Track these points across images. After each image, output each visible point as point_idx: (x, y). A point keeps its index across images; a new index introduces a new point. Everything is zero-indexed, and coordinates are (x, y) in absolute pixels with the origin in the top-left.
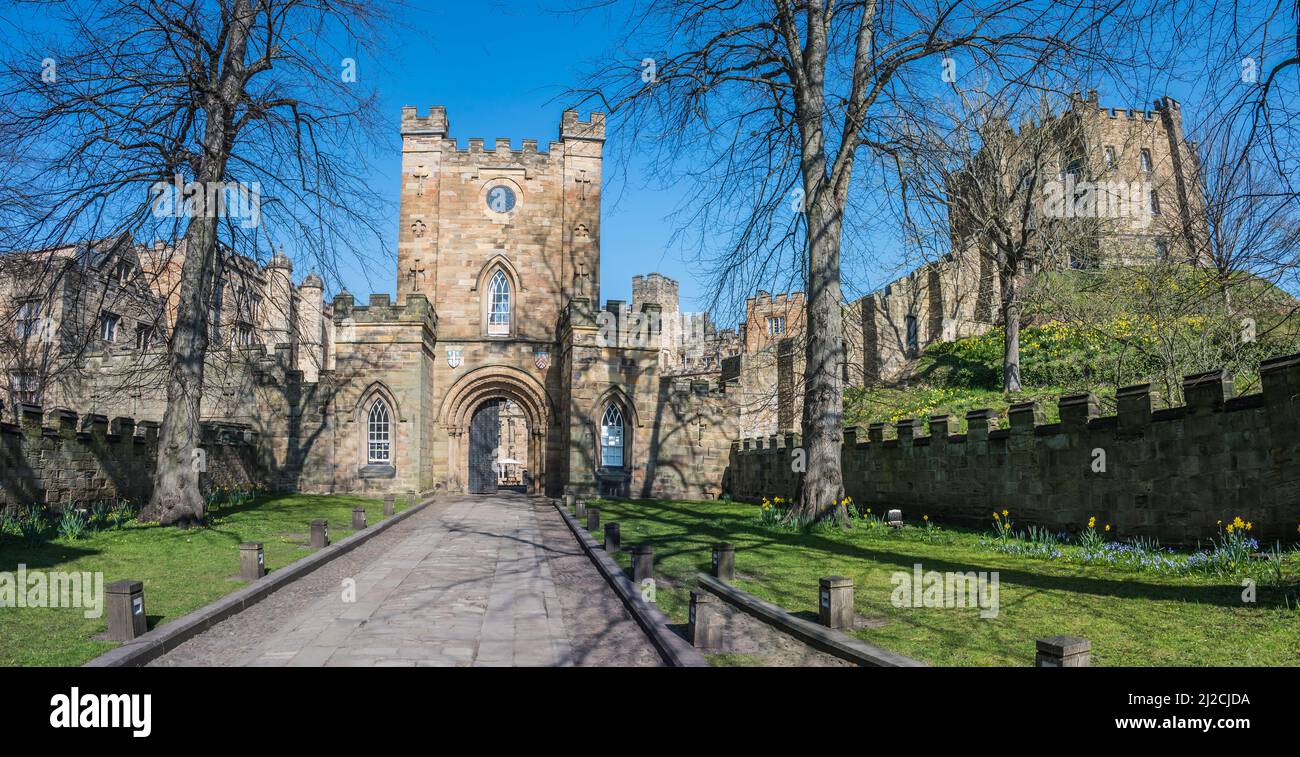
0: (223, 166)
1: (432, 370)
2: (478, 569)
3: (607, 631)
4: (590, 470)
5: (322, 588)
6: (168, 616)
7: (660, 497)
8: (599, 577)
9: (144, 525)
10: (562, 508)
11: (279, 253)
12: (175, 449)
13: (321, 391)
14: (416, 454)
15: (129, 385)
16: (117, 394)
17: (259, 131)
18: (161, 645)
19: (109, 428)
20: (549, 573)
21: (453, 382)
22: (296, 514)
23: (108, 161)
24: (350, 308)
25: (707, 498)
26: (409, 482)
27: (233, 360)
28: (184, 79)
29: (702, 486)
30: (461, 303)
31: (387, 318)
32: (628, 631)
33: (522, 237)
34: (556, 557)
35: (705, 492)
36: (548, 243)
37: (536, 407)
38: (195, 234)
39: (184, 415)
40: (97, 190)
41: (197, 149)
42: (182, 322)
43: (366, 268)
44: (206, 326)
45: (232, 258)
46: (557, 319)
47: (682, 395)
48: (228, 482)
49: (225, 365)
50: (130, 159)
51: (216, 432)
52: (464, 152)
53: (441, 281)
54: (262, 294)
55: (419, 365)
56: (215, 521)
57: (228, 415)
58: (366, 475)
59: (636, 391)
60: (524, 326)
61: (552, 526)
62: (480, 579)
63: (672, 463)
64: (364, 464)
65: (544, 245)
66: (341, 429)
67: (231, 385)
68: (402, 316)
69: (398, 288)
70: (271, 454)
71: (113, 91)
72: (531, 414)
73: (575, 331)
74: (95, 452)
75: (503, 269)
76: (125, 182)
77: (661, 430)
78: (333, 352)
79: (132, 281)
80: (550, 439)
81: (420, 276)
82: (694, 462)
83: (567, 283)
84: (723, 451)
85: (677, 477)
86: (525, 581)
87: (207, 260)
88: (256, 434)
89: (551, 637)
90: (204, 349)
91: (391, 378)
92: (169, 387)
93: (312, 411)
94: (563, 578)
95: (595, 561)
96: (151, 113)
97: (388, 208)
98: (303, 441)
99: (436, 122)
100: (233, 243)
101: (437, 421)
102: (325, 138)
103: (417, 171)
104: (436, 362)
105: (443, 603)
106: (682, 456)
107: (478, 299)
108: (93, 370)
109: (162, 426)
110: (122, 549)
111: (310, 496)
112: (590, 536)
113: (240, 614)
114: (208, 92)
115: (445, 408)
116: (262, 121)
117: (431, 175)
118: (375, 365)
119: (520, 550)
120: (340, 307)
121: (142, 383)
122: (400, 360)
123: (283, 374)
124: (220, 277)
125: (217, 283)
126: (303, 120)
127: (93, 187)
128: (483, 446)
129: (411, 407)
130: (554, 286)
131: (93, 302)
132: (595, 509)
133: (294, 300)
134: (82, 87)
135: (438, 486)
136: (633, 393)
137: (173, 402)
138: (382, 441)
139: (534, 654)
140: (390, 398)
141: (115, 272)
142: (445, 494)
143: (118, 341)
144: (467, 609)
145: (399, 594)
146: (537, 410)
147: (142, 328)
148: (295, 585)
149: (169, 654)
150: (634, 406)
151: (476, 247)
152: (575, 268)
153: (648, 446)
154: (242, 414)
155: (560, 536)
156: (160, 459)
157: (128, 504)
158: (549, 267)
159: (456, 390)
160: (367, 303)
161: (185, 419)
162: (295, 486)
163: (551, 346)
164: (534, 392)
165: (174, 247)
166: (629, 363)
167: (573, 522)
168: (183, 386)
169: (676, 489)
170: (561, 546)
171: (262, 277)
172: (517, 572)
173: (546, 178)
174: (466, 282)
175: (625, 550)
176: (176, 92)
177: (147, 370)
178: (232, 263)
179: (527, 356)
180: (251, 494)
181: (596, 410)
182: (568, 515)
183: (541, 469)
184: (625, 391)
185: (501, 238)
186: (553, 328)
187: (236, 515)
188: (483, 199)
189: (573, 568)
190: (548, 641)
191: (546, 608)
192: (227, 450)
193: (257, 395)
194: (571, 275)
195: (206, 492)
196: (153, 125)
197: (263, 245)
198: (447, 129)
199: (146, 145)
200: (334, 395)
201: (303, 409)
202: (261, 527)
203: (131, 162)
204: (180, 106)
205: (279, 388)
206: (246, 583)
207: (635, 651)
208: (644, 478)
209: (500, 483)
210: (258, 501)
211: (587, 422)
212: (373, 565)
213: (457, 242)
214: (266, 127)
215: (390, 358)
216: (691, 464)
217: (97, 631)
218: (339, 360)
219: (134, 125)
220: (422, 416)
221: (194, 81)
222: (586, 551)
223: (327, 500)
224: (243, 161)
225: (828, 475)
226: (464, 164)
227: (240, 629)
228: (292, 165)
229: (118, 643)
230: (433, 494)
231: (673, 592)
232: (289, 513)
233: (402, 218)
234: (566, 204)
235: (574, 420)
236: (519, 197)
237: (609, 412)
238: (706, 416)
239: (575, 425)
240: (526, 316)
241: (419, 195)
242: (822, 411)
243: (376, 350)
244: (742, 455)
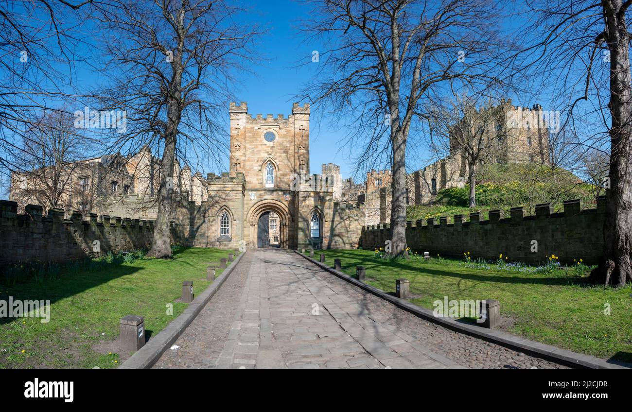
0: (177, 126)
1: (244, 201)
4: (306, 239)
7: (334, 248)
9: (150, 258)
12: (161, 230)
13: (203, 209)
14: (239, 232)
19: (131, 223)
21: (252, 205)
24: (214, 178)
25: (353, 248)
26: (237, 243)
29: (351, 244)
30: (255, 176)
31: (228, 181)
33: (278, 151)
35: (352, 246)
36: (289, 153)
39: (165, 217)
47: (343, 209)
52: (255, 119)
53: (247, 168)
55: (240, 199)
56: (176, 257)
58: (220, 240)
59: (325, 208)
60: (280, 184)
61: (302, 261)
63: (339, 236)
64: (219, 236)
65: (287, 154)
66: (210, 223)
68: (234, 181)
70: (183, 232)
72: (282, 217)
75: (271, 163)
77: (335, 223)
79: (122, 170)
80: (290, 227)
81: (239, 166)
82: (348, 235)
83: (297, 168)
84: (359, 231)
85: (341, 240)
88: (177, 225)
91: (230, 204)
93: (199, 216)
98: (195, 228)
99: (243, 108)
101: (246, 220)
103: (237, 126)
104: (246, 198)
106: (343, 233)
107: (261, 174)
108: (111, 202)
109: (156, 222)
111: (197, 248)
112: (323, 264)
115: (249, 215)
117: (242, 128)
118: (224, 199)
120: (210, 177)
122: (234, 197)
126: (202, 107)
128: (263, 231)
129: (238, 215)
130: (292, 169)
131: (108, 178)
136: (323, 209)
137: (161, 213)
138: (226, 228)
140: (230, 211)
142: (248, 248)
146: (285, 216)
150: (323, 214)
151: (260, 155)
152: (300, 162)
153: (330, 229)
155: (309, 264)
156: (155, 235)
158: (289, 162)
159: (253, 208)
160: (220, 176)
161: (165, 219)
162: (192, 244)
163: (290, 191)
164: (284, 209)
166: (322, 197)
167: (311, 259)
168: (165, 207)
169: (341, 245)
170: (313, 268)
173: (287, 129)
174: (257, 168)
179: (281, 195)
181: (309, 216)
182: (306, 256)
183: (286, 239)
184: (320, 208)
185: (270, 151)
188: (263, 137)
193: (177, 210)
194: (298, 165)
195: (172, 246)
198: (247, 110)
200: (208, 210)
201: (196, 215)
205: (186, 208)
208: (328, 242)
211: (305, 220)
213: (253, 153)
215: (230, 196)
216: (346, 236)
218: (210, 197)
220: (242, 218)
223: (204, 250)
224: (184, 123)
225: (400, 239)
226: (255, 124)
232: (197, 254)
233: (231, 144)
234: (296, 138)
235: (300, 219)
236: (277, 136)
237: (314, 216)
238: (352, 217)
239: (300, 221)
240: (281, 180)
241: (238, 135)
242: (398, 215)
243: (225, 193)
244: (366, 232)
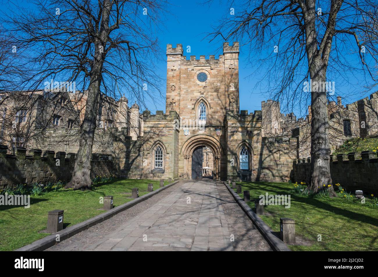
0: (102, 65)
1: (178, 137)
2: (195, 207)
3: (246, 234)
4: (235, 171)
5: (135, 213)
6: (72, 223)
7: (263, 181)
8: (242, 211)
9: (67, 189)
10: (227, 185)
11: (123, 96)
12: (82, 163)
13: (138, 143)
14: (172, 165)
15: (64, 140)
16: (59, 144)
17: (115, 52)
18: (67, 235)
19: (55, 155)
20: (222, 209)
21: (186, 140)
22: (127, 185)
23: (56, 60)
24: (149, 115)
25: (283, 181)
26: (170, 175)
27: (105, 132)
28: (86, 31)
29: (281, 177)
30: (188, 114)
31: (162, 119)
32: (255, 234)
33: (210, 90)
34: (225, 203)
35: (282, 179)
36: (220, 92)
37: (217, 149)
38: (92, 89)
39: (86, 150)
40: (52, 71)
41: (92, 58)
42: (86, 119)
43: (155, 102)
44: (96, 121)
45: (106, 98)
46: (223, 118)
47: (271, 143)
48: (102, 174)
49: (102, 134)
50: (65, 60)
51: (98, 157)
52: (189, 61)
53: (182, 106)
54: (117, 110)
55: (174, 135)
56: (95, 188)
57: (103, 151)
58: (154, 172)
59: (253, 142)
60: (211, 121)
61: (223, 191)
62: (196, 211)
63: (268, 168)
64: (153, 168)
65: (218, 92)
66: (145, 156)
67: (105, 141)
68: (168, 118)
69: (166, 109)
70: (119, 165)
71: (57, 34)
72: (214, 151)
73: (228, 122)
74: (49, 164)
75: (204, 102)
76: (63, 69)
77: (263, 156)
78: (143, 130)
79: (66, 104)
80: (221, 160)
81: (174, 104)
82: (277, 168)
83: (227, 105)
84: (290, 164)
85: (271, 173)
86: (212, 212)
87: (96, 98)
88: (113, 158)
89: (224, 236)
90: (95, 128)
91: (164, 139)
92: (80, 141)
93: (134, 150)
94: (228, 211)
95: (240, 205)
96: (73, 44)
97: (162, 81)
98: (131, 160)
99: (179, 50)
100: (106, 93)
101: (180, 154)
102: (139, 56)
103: (172, 68)
104: (180, 134)
105: (181, 220)
106: (272, 166)
107: (195, 112)
108: (49, 135)
109: (77, 155)
110: (57, 198)
111: (132, 180)
112: (238, 195)
113: (101, 223)
114: (95, 37)
115: (183, 149)
116: (116, 49)
117: (177, 69)
118: (158, 135)
119: (211, 200)
120: (145, 115)
121: (69, 140)
122: (167, 133)
123: (124, 137)
124: (101, 104)
125: (100, 106)
126: (131, 49)
127: (51, 69)
128: (197, 163)
129: (171, 149)
130: (222, 106)
131: (50, 111)
132: (240, 185)
133: (129, 113)
134: (45, 31)
135: (180, 176)
136: (251, 143)
137: (82, 146)
138: (160, 161)
139: (217, 243)
140: (163, 146)
141: (60, 101)
142: (183, 179)
143: (60, 125)
144: (190, 223)
145: (164, 216)
146: (217, 150)
147: (70, 121)
148: (124, 212)
149: (70, 238)
150: (252, 148)
151: (194, 94)
152: (230, 100)
153: (258, 162)
154: (108, 151)
155: (226, 195)
156: (75, 166)
157: (61, 182)
158: (220, 100)
159: (187, 143)
160: (155, 114)
161: (86, 153)
162: (127, 176)
163: (222, 127)
164: (216, 143)
165: (83, 93)
166: (249, 132)
167: (231, 190)
168: (86, 141)
169: (270, 178)
170: (227, 199)
171: (117, 105)
172: (210, 209)
173: (218, 69)
174: (190, 106)
175: (252, 201)
176: (83, 36)
177: (72, 135)
178: (106, 99)
179: (213, 131)
180: (110, 178)
181: (237, 149)
182: (229, 187)
183: (219, 171)
184: (248, 142)
185: (202, 90)
186: (222, 121)
187: (104, 186)
188: (196, 77)
189: (232, 208)
190: (222, 237)
191: (221, 223)
192: (102, 163)
193: (114, 144)
194: (228, 102)
195: (93, 178)
196: (74, 48)
197: (117, 93)
198: (183, 52)
199: (72, 56)
200: (143, 145)
201: (131, 149)
202: (113, 191)
203: (66, 62)
204: (85, 42)
205: (123, 142)
206: (105, 211)
207: (258, 242)
208: (257, 174)
209: (203, 175)
210: (112, 181)
211: (234, 154)
212: (155, 205)
213: (187, 93)
214: (118, 51)
215: (163, 132)
216: (276, 169)
217: (42, 229)
218: (145, 133)
219: (66, 48)
220: (174, 152)
221: (90, 32)
222: (237, 201)
223: (139, 181)
224: (110, 63)
225: (323, 174)
226: (189, 65)
227: (101, 228)
228: (127, 65)
229: (50, 234)
230: (178, 179)
231: (273, 218)
232: (124, 185)
233: (168, 85)
234: (226, 77)
235: (229, 153)
236: (209, 76)
237: (242, 150)
238: (282, 151)
239: (229, 155)
240: (212, 117)
241: (173, 76)
242: (319, 148)
243: (158, 129)
244: (298, 165)
